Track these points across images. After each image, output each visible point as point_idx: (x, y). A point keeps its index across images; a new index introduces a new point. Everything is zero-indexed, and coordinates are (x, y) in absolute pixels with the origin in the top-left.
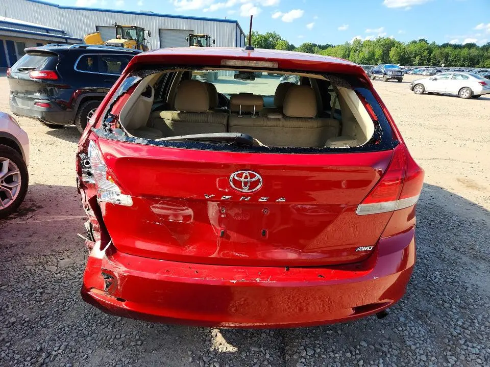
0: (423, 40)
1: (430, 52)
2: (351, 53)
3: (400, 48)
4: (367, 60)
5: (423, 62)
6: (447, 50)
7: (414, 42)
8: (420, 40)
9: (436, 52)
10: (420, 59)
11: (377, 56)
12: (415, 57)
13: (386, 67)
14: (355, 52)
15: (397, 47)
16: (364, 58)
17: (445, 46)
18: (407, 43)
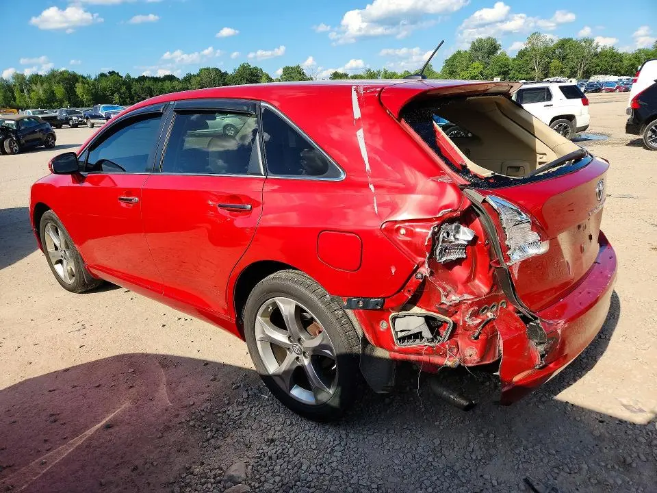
0: (114, 72)
1: (129, 88)
2: (17, 95)
3: (88, 83)
4: (47, 103)
5: (125, 101)
6: (147, 84)
7: (102, 75)
8: (109, 73)
9: (136, 87)
10: (120, 97)
11: (59, 95)
12: (112, 94)
13: (105, 108)
14: (22, 91)
15: (83, 82)
16: (40, 100)
17: (142, 79)
18: (93, 77)
